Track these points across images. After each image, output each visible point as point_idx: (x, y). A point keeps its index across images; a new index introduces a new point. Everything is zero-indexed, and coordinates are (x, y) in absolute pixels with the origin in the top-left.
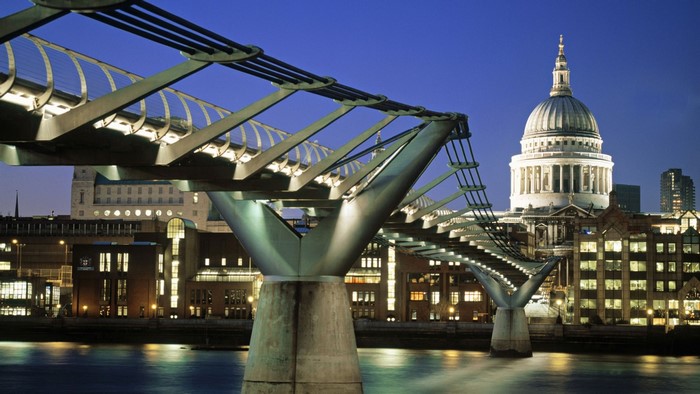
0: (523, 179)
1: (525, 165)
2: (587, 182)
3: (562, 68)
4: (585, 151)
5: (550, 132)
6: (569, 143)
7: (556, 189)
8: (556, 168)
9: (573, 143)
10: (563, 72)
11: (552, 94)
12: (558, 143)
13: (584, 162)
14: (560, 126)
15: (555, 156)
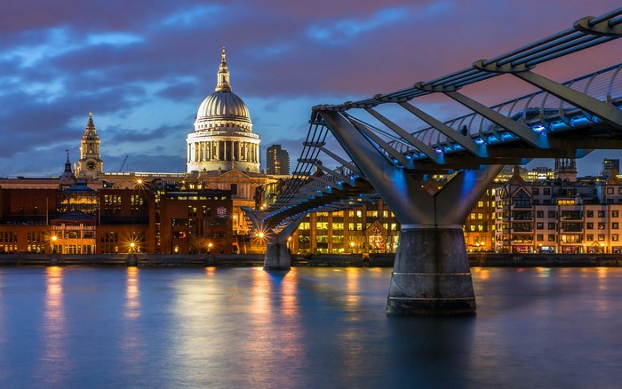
0: (197, 151)
1: (199, 140)
2: (243, 154)
3: (224, 71)
4: (241, 131)
5: (217, 118)
6: (231, 125)
7: (221, 158)
8: (221, 144)
9: (233, 125)
10: (225, 74)
11: (217, 90)
12: (222, 125)
13: (241, 140)
14: (224, 113)
15: (221, 135)
